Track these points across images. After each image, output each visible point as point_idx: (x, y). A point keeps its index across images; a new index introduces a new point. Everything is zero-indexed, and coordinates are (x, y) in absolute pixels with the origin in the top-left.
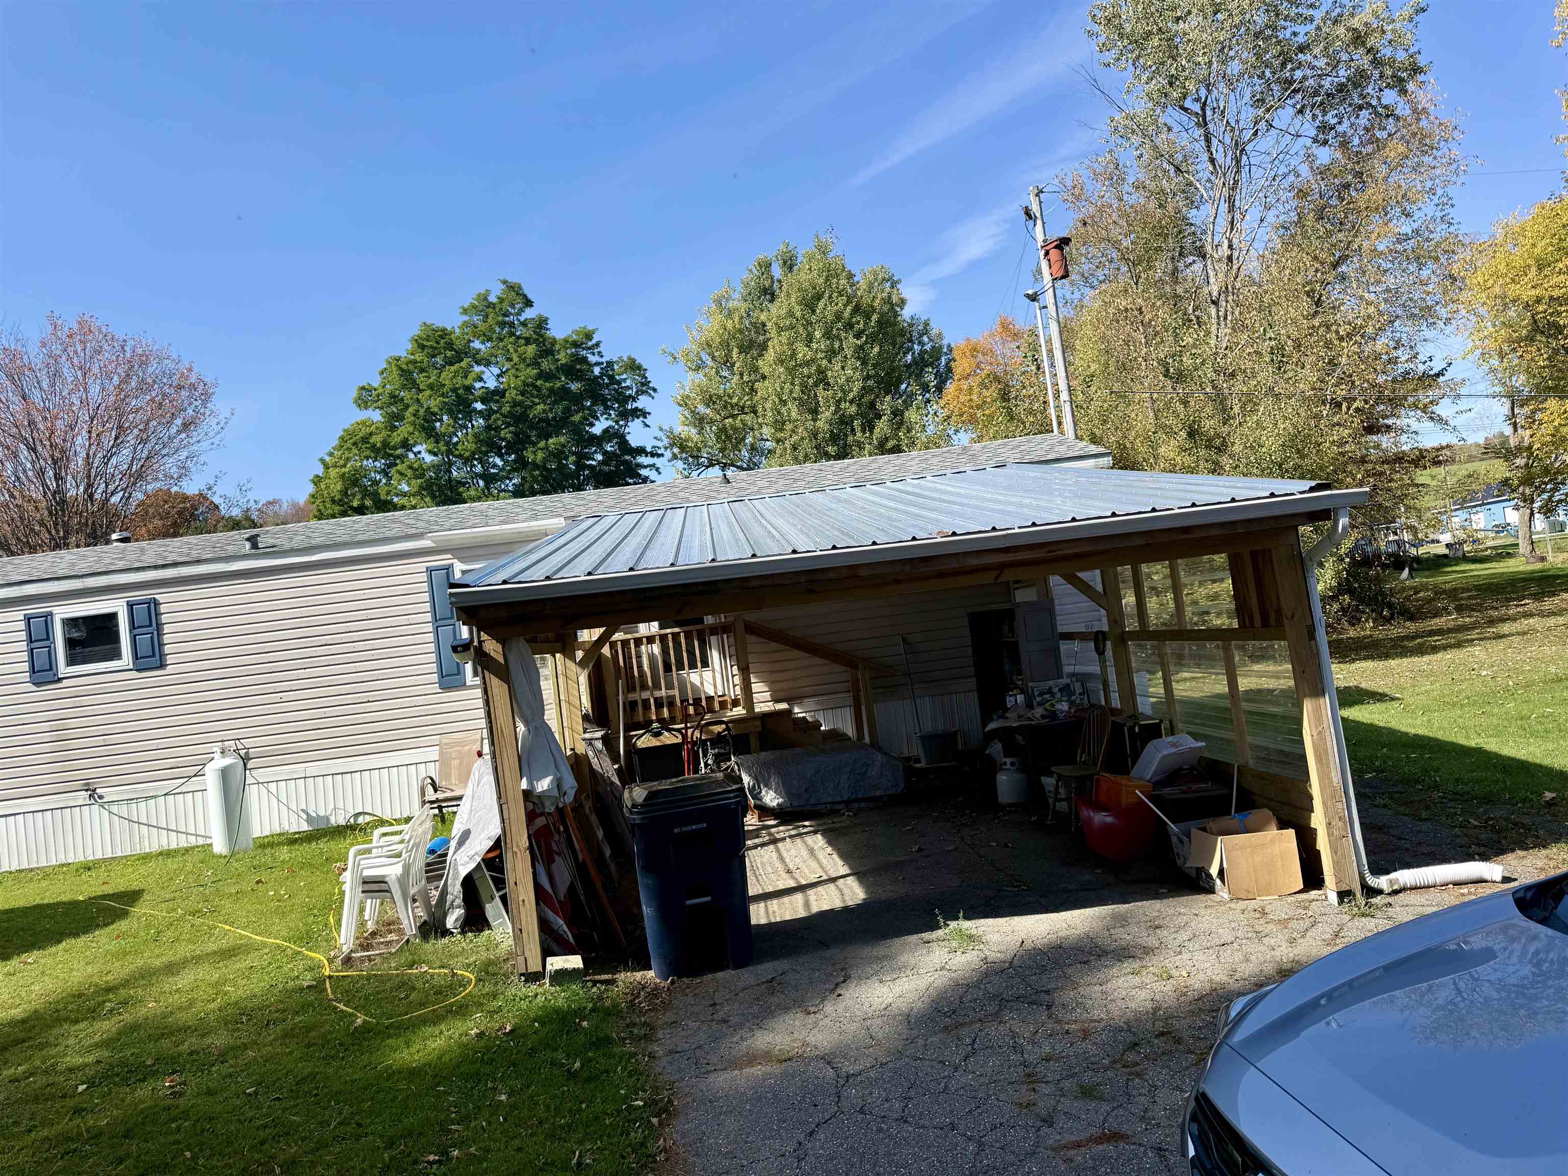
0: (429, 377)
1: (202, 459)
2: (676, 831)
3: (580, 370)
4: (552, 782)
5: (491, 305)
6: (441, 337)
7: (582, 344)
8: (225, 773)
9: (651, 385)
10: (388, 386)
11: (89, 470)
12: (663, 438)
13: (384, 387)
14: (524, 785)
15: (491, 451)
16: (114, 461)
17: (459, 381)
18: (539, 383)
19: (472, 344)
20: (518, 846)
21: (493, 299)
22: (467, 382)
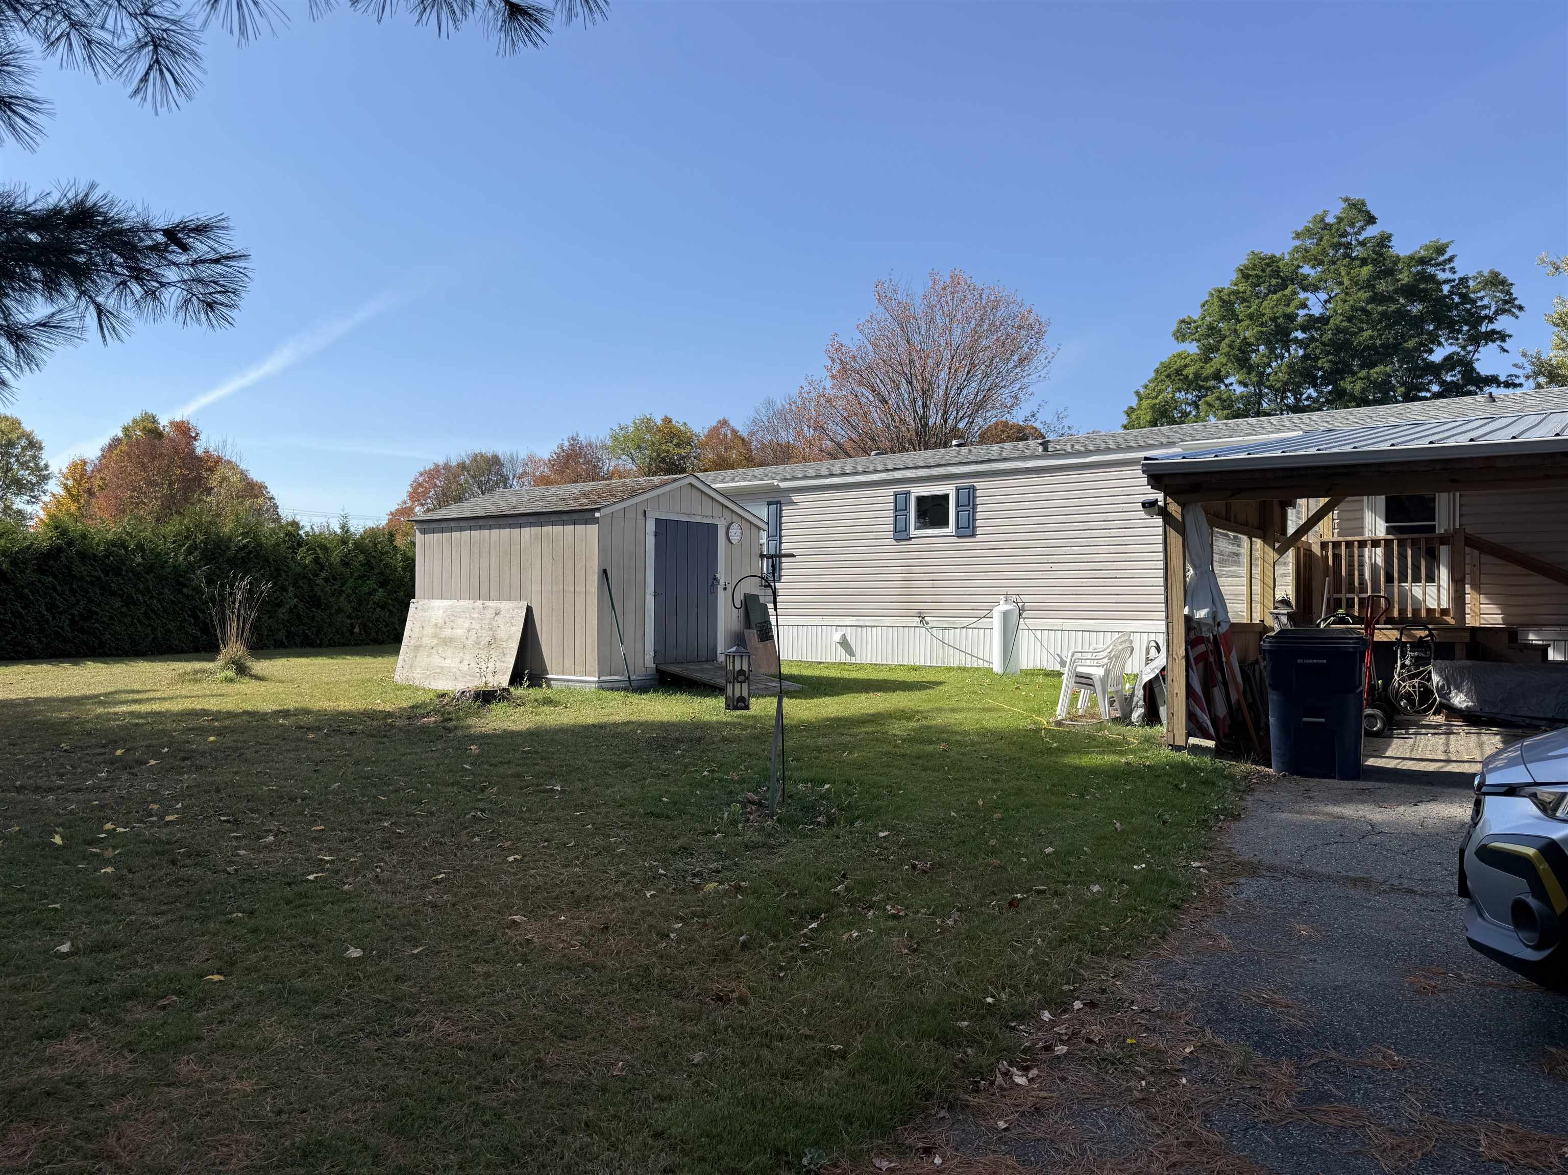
0: (1249, 307)
1: (1030, 389)
2: (1299, 661)
3: (1425, 290)
4: (1208, 613)
5: (1328, 227)
6: (1268, 265)
7: (1431, 260)
8: (1006, 615)
9: (1516, 302)
10: (1208, 319)
11: (946, 400)
12: (1526, 365)
13: (1203, 319)
14: (1186, 611)
15: (1305, 382)
16: (965, 392)
17: (1280, 310)
18: (1369, 307)
19: (1301, 270)
20: (1177, 654)
21: (1330, 219)
22: (1289, 310)
